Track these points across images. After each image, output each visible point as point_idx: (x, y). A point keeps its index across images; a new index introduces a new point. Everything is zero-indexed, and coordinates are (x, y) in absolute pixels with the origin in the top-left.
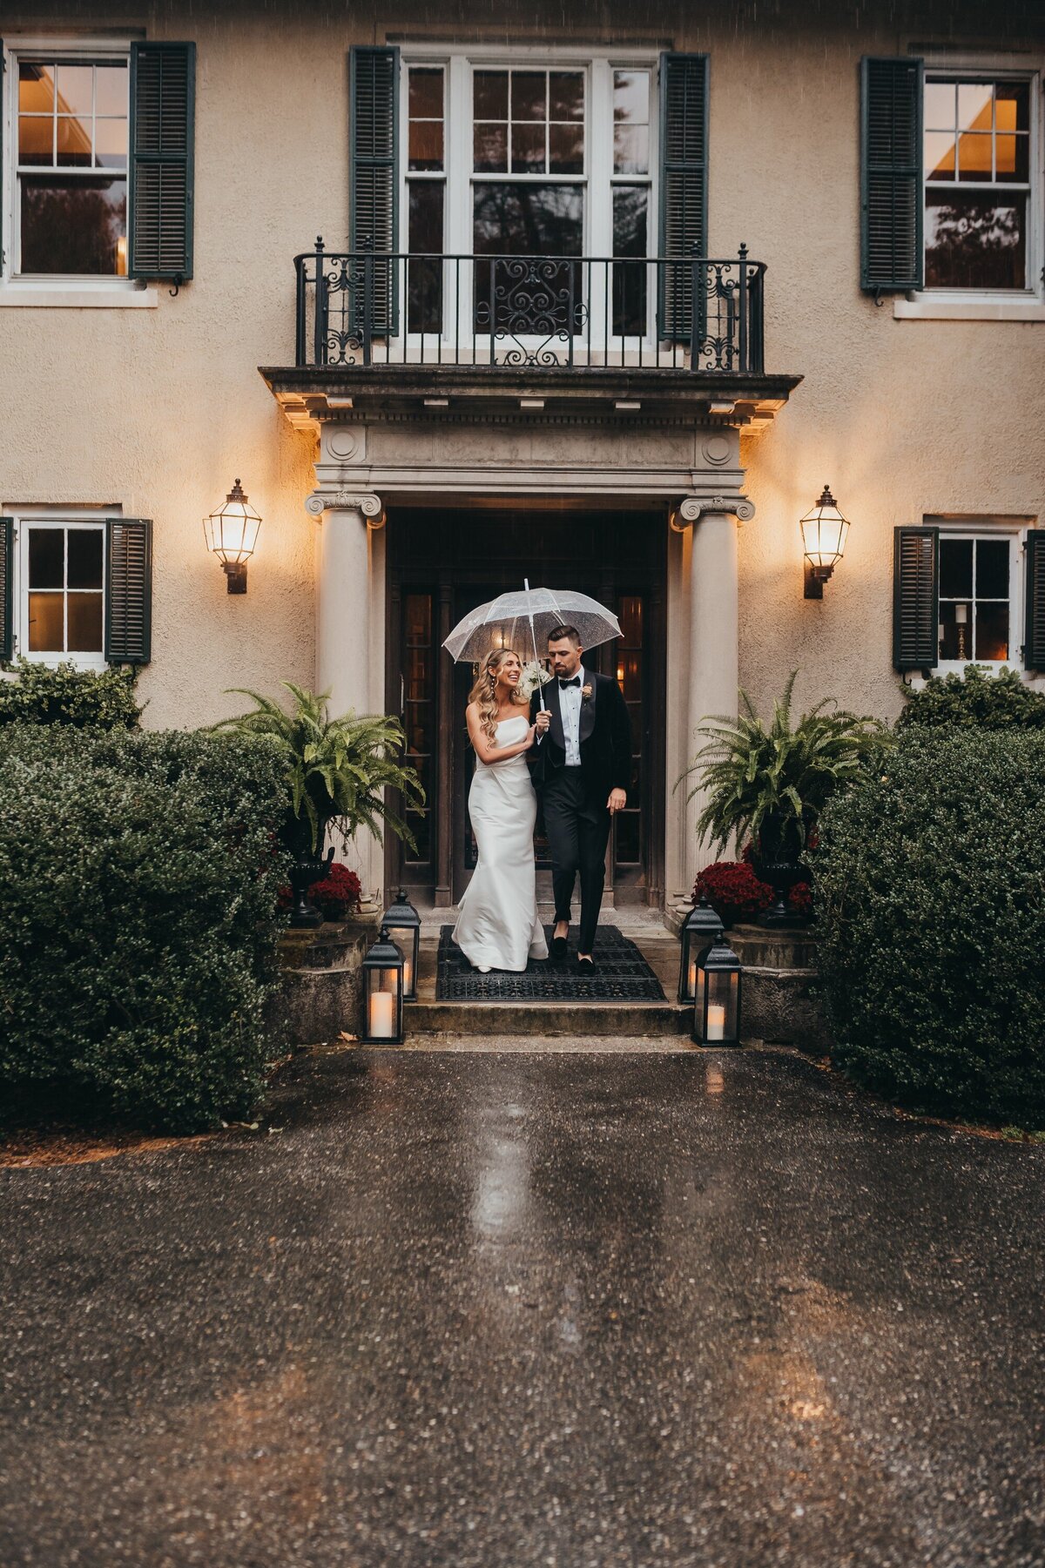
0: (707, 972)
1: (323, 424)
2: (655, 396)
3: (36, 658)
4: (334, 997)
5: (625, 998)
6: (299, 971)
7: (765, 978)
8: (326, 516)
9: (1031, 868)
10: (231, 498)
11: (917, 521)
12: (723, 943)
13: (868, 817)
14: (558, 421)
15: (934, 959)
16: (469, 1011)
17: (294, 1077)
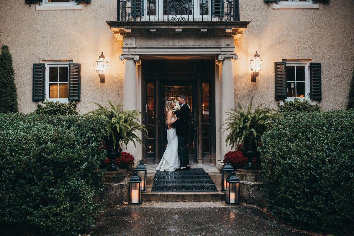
0: (230, 183)
1: (124, 37)
2: (211, 27)
3: (51, 100)
4: (121, 191)
5: (206, 191)
6: (111, 184)
7: (246, 185)
8: (125, 61)
9: (332, 151)
10: (100, 57)
11: (281, 61)
12: (234, 175)
13: (277, 137)
14: (186, 35)
15: (302, 180)
16: (161, 195)
17: (107, 217)
